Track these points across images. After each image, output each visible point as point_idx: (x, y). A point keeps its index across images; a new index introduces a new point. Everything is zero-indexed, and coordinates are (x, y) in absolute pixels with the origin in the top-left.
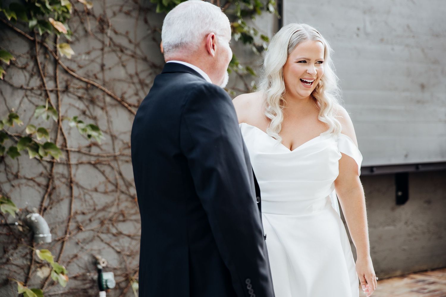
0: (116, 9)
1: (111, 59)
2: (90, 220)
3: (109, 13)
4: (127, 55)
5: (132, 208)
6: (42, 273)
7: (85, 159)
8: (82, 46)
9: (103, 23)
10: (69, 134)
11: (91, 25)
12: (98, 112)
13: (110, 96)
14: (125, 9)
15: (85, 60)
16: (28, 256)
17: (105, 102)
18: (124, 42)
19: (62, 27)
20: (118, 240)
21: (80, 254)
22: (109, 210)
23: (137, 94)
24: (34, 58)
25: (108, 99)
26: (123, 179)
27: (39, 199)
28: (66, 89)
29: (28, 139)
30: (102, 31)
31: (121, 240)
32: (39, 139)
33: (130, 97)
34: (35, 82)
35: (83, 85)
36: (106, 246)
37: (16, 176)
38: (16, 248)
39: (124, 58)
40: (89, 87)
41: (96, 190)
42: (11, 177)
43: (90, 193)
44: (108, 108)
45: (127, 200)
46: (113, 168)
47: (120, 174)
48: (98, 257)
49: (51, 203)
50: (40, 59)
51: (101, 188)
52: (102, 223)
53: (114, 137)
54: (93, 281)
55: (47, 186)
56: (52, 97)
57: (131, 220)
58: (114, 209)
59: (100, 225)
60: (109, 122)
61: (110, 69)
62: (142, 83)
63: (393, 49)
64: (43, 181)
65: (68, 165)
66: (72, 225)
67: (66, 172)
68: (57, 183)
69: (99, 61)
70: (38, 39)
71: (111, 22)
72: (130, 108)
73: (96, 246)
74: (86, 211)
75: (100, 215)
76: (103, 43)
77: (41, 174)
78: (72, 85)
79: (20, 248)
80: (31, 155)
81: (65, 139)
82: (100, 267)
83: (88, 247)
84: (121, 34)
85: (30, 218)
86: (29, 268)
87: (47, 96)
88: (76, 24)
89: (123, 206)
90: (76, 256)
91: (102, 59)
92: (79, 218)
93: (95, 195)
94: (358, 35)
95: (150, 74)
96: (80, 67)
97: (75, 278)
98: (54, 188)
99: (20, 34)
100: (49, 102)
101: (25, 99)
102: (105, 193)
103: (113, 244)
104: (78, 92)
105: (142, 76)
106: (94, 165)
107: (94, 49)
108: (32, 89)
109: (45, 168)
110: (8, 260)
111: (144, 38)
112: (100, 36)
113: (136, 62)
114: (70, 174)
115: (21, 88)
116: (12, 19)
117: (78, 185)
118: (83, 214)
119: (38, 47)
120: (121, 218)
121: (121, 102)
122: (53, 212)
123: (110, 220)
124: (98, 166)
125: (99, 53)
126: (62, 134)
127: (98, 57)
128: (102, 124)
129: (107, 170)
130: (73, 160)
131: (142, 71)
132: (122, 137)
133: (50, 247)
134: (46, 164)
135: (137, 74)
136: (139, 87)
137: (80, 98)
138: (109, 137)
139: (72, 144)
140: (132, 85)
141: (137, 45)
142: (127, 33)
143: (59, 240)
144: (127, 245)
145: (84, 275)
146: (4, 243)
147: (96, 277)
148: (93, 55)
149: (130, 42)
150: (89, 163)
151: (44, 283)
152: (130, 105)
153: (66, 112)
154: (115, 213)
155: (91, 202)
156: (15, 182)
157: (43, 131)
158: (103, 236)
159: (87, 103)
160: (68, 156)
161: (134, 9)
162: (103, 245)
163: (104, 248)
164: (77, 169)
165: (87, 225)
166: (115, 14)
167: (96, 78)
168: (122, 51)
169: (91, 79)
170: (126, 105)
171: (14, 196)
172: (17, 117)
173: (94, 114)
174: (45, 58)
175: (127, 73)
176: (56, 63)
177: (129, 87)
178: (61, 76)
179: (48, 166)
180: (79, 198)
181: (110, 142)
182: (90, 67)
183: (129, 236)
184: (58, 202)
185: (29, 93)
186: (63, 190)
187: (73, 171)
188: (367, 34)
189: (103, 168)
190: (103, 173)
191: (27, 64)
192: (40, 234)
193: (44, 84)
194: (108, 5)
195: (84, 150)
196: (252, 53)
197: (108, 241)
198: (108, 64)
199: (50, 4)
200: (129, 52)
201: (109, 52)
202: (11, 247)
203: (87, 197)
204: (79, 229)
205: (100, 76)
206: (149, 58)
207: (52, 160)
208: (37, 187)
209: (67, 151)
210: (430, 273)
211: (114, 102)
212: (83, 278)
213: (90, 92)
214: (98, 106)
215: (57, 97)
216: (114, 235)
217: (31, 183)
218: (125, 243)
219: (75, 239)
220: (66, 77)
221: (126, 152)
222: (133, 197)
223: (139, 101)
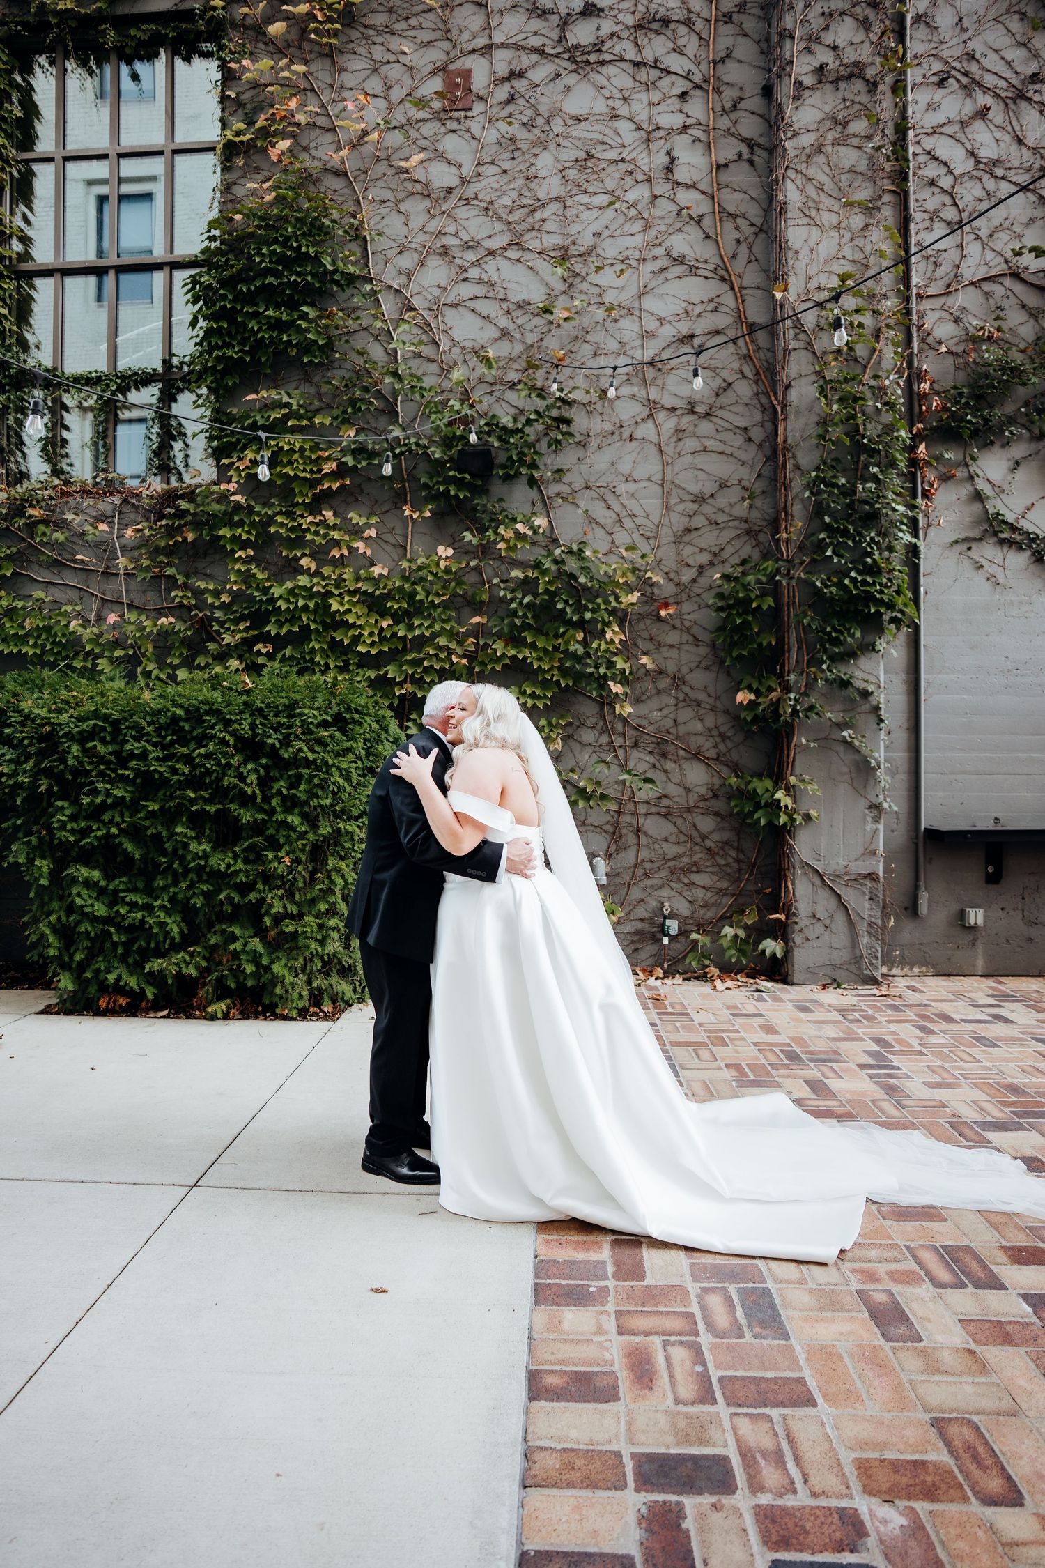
0: (694, 665)
1: (686, 714)
2: (659, 868)
3: (685, 670)
4: (705, 709)
5: (708, 860)
7: (654, 810)
8: (654, 703)
9: (678, 680)
12: (669, 765)
13: (685, 749)
14: (703, 664)
15: (656, 716)
17: (678, 756)
18: (702, 696)
20: (691, 890)
21: (648, 899)
22: (681, 860)
23: (716, 747)
24: (603, 717)
25: (682, 753)
26: (698, 831)
27: (606, 845)
28: (635, 745)
29: (584, 791)
30: (677, 687)
31: (694, 890)
33: (708, 750)
34: (604, 739)
35: (654, 740)
36: (676, 894)
39: (702, 712)
41: (667, 840)
43: (660, 842)
44: (683, 762)
45: (702, 852)
46: (686, 820)
47: (695, 826)
49: (618, 851)
50: (609, 718)
51: (673, 838)
52: (673, 873)
53: (688, 790)
54: (658, 925)
55: (614, 833)
56: (621, 753)
57: (707, 872)
58: (685, 860)
59: (670, 874)
60: (683, 774)
61: (685, 723)
62: (723, 737)
64: (610, 828)
65: (637, 815)
66: (640, 872)
67: (634, 822)
68: (624, 831)
69: (672, 716)
70: (607, 701)
71: (687, 678)
72: (707, 761)
73: (665, 893)
74: (654, 859)
75: (672, 863)
76: (678, 698)
77: (608, 823)
78: (642, 740)
81: (633, 792)
83: (655, 893)
84: (699, 689)
87: (615, 752)
89: (697, 857)
90: (643, 901)
91: (676, 714)
92: (647, 865)
93: (665, 845)
96: (651, 723)
97: (642, 920)
98: (621, 836)
99: (590, 698)
100: (617, 758)
101: (594, 755)
102: (677, 843)
103: (685, 894)
104: (648, 747)
105: (722, 729)
106: (665, 816)
107: (667, 706)
108: (601, 745)
109: (612, 817)
112: (674, 693)
113: (716, 715)
114: (638, 823)
115: (590, 744)
117: (646, 834)
118: (652, 861)
119: (607, 707)
120: (694, 869)
121: (697, 755)
122: (619, 857)
123: (681, 869)
124: (670, 817)
125: (673, 708)
127: (671, 713)
128: (676, 777)
129: (679, 821)
130: (642, 810)
131: (723, 724)
132: (698, 789)
134: (613, 813)
135: (717, 727)
136: (718, 739)
137: (651, 752)
138: (682, 790)
139: (640, 796)
140: (711, 739)
141: (717, 698)
142: (706, 687)
143: (625, 884)
144: (701, 895)
145: (651, 918)
147: (661, 922)
148: (665, 712)
149: (710, 695)
150: (659, 814)
152: (708, 758)
154: (688, 864)
155: (660, 851)
158: (674, 885)
159: (658, 757)
160: (636, 808)
162: (673, 893)
163: (673, 896)
164: (646, 819)
165: (656, 872)
166: (692, 671)
167: (669, 733)
168: (699, 705)
169: (663, 734)
170: (703, 758)
173: (666, 767)
174: (615, 717)
175: (705, 726)
176: (625, 721)
177: (707, 740)
178: (630, 733)
179: (616, 816)
180: (647, 846)
181: (684, 794)
182: (661, 723)
183: (704, 887)
184: (625, 849)
185: (597, 749)
186: (631, 839)
187: (641, 821)
189: (675, 819)
190: (675, 824)
191: (596, 723)
193: (612, 741)
194: (683, 662)
195: (653, 802)
196: (853, 701)
197: (680, 890)
198: (680, 720)
200: (708, 706)
201: (684, 707)
203: (657, 846)
204: (646, 875)
205: (673, 730)
207: (619, 810)
208: (603, 834)
209: (634, 802)
211: (689, 756)
212: (650, 921)
213: (662, 746)
214: (671, 760)
215: (626, 752)
216: (686, 885)
217: (598, 830)
218: (700, 894)
219: (641, 885)
220: (635, 733)
221: (701, 804)
222: (709, 849)
223: (718, 755)
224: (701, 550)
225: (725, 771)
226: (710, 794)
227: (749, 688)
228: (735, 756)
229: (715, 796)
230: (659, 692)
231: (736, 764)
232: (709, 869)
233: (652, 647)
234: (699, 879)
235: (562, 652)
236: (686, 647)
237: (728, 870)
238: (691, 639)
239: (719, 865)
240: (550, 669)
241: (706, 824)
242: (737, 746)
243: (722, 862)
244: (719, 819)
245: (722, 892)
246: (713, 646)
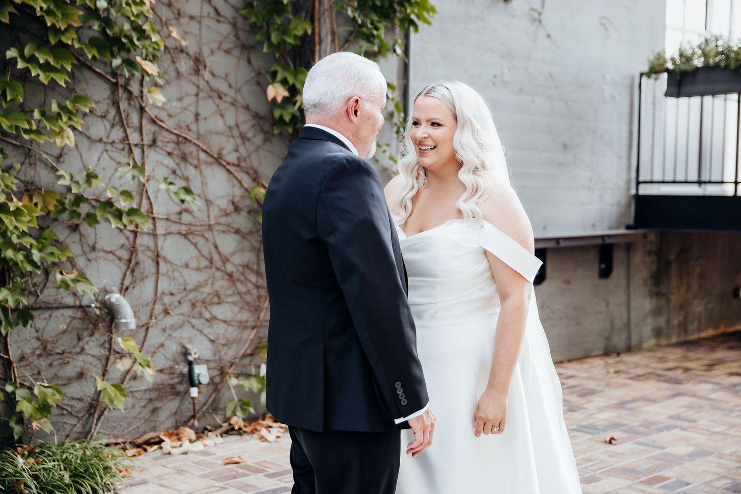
0: (214, 46)
1: (207, 107)
2: (180, 302)
3: (206, 51)
4: (226, 102)
5: (229, 288)
6: (122, 365)
7: (174, 228)
8: (173, 90)
9: (198, 63)
10: (156, 197)
11: (185, 65)
12: (191, 172)
13: (205, 152)
14: (225, 46)
15: (176, 107)
16: (107, 345)
17: (198, 159)
18: (222, 86)
19: (151, 68)
20: (211, 327)
21: (167, 343)
22: (202, 290)
23: (236, 150)
24: (116, 104)
25: (203, 156)
26: (219, 253)
27: (121, 276)
28: (154, 143)
29: (109, 204)
30: (197, 72)
31: (215, 326)
32: (123, 204)
33: (229, 154)
34: (117, 134)
35: (174, 138)
36: (198, 333)
37: (93, 249)
38: (92, 335)
39: (223, 105)
40: (181, 140)
41: (187, 266)
42: (87, 249)
43: (180, 269)
44: (203, 167)
45: (223, 279)
46: (207, 240)
47: (216, 247)
48: (189, 346)
49: (133, 282)
50: (123, 105)
51: (193, 264)
52: (194, 305)
53: (208, 202)
54: (182, 375)
55: (130, 261)
56: (137, 152)
57: (228, 303)
58: (207, 289)
59: (191, 308)
60: (204, 183)
61: (205, 119)
62: (243, 137)
63: (533, 102)
64: (125, 255)
65: (155, 235)
66: (159, 308)
67: (151, 244)
68: (141, 256)
69: (193, 109)
70: (121, 81)
71: (208, 62)
72: (228, 167)
73: (186, 333)
74: (174, 291)
75: (192, 296)
76: (198, 87)
77: (122, 246)
78: (160, 138)
79: (97, 335)
80: (114, 224)
81: (151, 204)
82: (190, 358)
83: (176, 334)
84: (219, 77)
85: (109, 299)
86: (108, 359)
87: (131, 151)
88: (166, 63)
89: (218, 286)
90: (162, 345)
91: (197, 107)
92: (167, 299)
93: (185, 272)
94: (494, 84)
95: (253, 126)
96: (170, 116)
97: (161, 371)
98: (137, 264)
99: (99, 75)
100: (134, 159)
101: (105, 155)
102: (198, 269)
103: (206, 331)
104: (167, 147)
105: (244, 128)
106: (185, 236)
107: (187, 94)
108: (114, 142)
109: (128, 238)
110: (83, 349)
111: (247, 82)
112: (194, 78)
113: (237, 111)
114: (156, 247)
115: (101, 140)
116: (94, 57)
117: (166, 260)
118: (172, 294)
119: (121, 91)
120: (216, 300)
121: (218, 160)
122: (135, 292)
123: (203, 302)
124: (190, 237)
125: (193, 99)
126: (148, 198)
127: (191, 104)
128: (196, 187)
129: (200, 241)
130: (161, 230)
131: (243, 122)
132: (218, 202)
133: (132, 335)
134: (128, 233)
135: (237, 126)
136: (239, 141)
137: (169, 154)
138: (204, 202)
139: (159, 210)
140: (231, 140)
141: (238, 90)
142: (227, 75)
143: (143, 326)
144: (222, 332)
145: (171, 368)
146: (78, 329)
147: (185, 370)
148: (187, 101)
149: (230, 86)
150: (180, 233)
151: (125, 377)
152: (228, 164)
153: (153, 170)
154: (209, 294)
155: (181, 281)
156: (92, 256)
157: (126, 194)
158: (195, 322)
159: (178, 161)
160: (154, 225)
161: (236, 46)
162: (194, 332)
163: (195, 336)
164: (165, 240)
165: (176, 307)
166: (212, 52)
167: (189, 130)
168: (220, 97)
169: (183, 131)
170: (224, 163)
171: (90, 272)
172: (96, 177)
173: (186, 174)
174: (130, 104)
175: (225, 124)
176: (142, 110)
177: (228, 141)
178: (148, 127)
179: (131, 236)
180: (166, 275)
181: (205, 208)
182: (182, 117)
183: (225, 322)
184: (142, 280)
185: (109, 147)
186: (148, 265)
187: (160, 242)
188: (505, 83)
189: (195, 239)
190: (195, 245)
191: (108, 112)
192: (123, 319)
193: (127, 136)
194: (204, 41)
195: (173, 218)
197: (200, 327)
198: (204, 113)
199: (138, 40)
200: (228, 99)
201: (205, 98)
202: (86, 334)
203: (176, 274)
204: (166, 312)
205: (193, 127)
206: (252, 106)
207: (136, 230)
208: (117, 262)
209: (154, 219)
210: (566, 365)
211: (209, 159)
212: (171, 371)
213: (182, 146)
214: (191, 164)
215: (143, 152)
216: (207, 320)
217: (111, 257)
218: (220, 329)
219: (162, 325)
220: (153, 128)
221: (223, 220)
222: (230, 275)
223: (239, 159)
225: (247, 181)
226: (231, 208)
227: (284, 82)
228: (255, 161)
229: (237, 209)
231: (256, 172)
232: (230, 299)
233: (171, 16)
234: (222, 311)
235: (79, 8)
236: (206, 21)
237: (249, 298)
238: (212, 12)
239: (239, 294)
240: (66, 30)
241: (228, 243)
242: (258, 149)
243: (242, 289)
244: (238, 237)
245: (242, 326)
246: (234, 25)
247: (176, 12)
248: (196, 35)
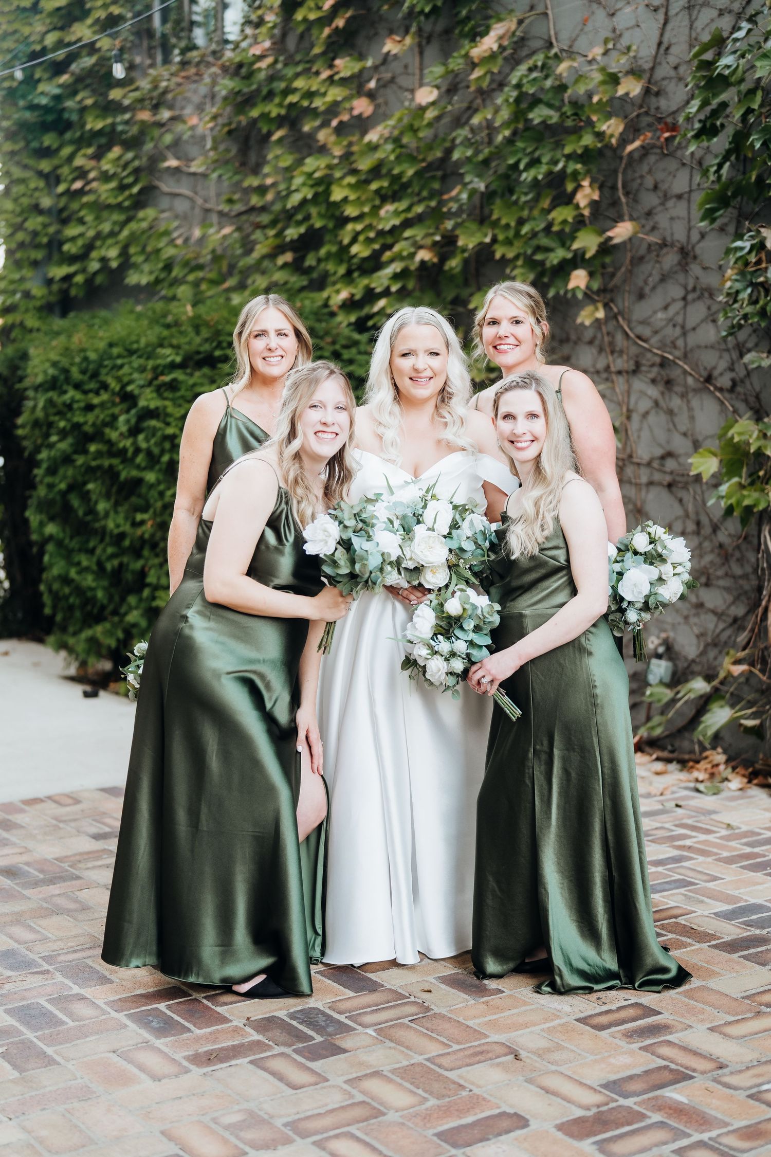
1: (695, 313)
3: (695, 237)
5: (720, 566)
9: (687, 255)
12: (676, 402)
13: (691, 374)
15: (661, 320)
17: (686, 386)
23: (731, 369)
25: (689, 381)
26: (708, 514)
28: (637, 369)
30: (685, 268)
31: (703, 616)
33: (722, 374)
35: (657, 360)
40: (664, 363)
44: (690, 396)
45: (712, 551)
53: (696, 444)
57: (719, 587)
60: (691, 417)
61: (694, 329)
62: (741, 348)
65: (636, 485)
69: (679, 318)
70: (605, 299)
71: (697, 250)
72: (718, 394)
76: (685, 287)
78: (643, 361)
84: (711, 268)
91: (684, 315)
96: (655, 332)
106: (670, 486)
107: (674, 300)
121: (707, 385)
124: (674, 489)
125: (681, 304)
126: (629, 438)
127: (678, 313)
128: (682, 422)
129: (685, 497)
130: (642, 477)
137: (653, 381)
138: (690, 444)
139: (642, 453)
140: (725, 355)
150: (660, 484)
153: (637, 403)
159: (660, 389)
160: (636, 472)
163: (679, 624)
164: (648, 492)
167: (675, 347)
168: (711, 296)
169: (668, 349)
173: (671, 406)
177: (721, 357)
178: (630, 350)
181: (691, 451)
183: (714, 612)
187: (642, 494)
189: (681, 494)
193: (609, 363)
194: (692, 223)
195: (656, 463)
201: (694, 301)
205: (679, 343)
209: (634, 463)
211: (697, 385)
214: (676, 393)
215: (627, 381)
216: (693, 606)
223: (734, 383)
224: (721, 13)
230: (663, 279)
231: (758, 399)
232: (721, 583)
247: (661, 194)
248: (683, 218)
